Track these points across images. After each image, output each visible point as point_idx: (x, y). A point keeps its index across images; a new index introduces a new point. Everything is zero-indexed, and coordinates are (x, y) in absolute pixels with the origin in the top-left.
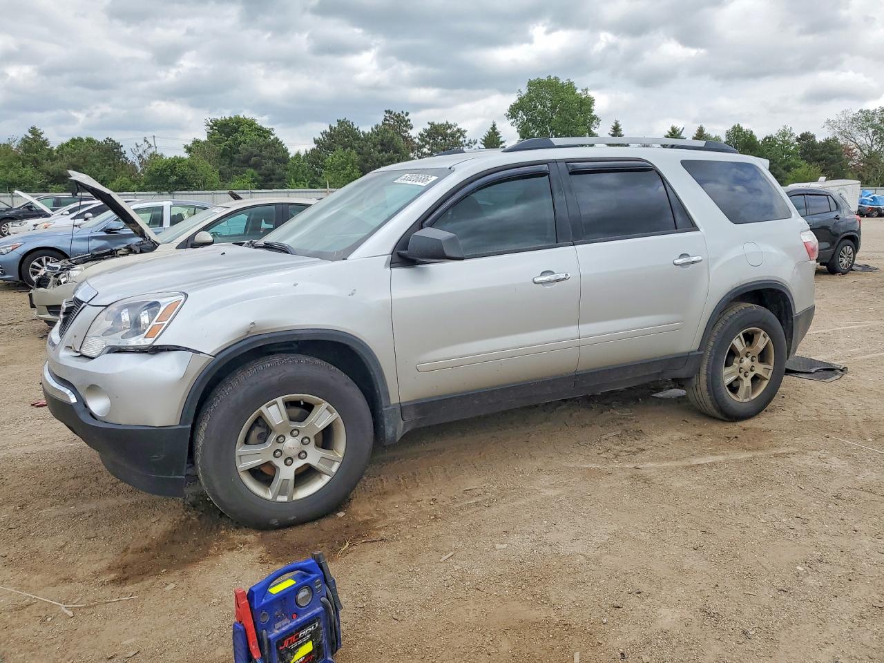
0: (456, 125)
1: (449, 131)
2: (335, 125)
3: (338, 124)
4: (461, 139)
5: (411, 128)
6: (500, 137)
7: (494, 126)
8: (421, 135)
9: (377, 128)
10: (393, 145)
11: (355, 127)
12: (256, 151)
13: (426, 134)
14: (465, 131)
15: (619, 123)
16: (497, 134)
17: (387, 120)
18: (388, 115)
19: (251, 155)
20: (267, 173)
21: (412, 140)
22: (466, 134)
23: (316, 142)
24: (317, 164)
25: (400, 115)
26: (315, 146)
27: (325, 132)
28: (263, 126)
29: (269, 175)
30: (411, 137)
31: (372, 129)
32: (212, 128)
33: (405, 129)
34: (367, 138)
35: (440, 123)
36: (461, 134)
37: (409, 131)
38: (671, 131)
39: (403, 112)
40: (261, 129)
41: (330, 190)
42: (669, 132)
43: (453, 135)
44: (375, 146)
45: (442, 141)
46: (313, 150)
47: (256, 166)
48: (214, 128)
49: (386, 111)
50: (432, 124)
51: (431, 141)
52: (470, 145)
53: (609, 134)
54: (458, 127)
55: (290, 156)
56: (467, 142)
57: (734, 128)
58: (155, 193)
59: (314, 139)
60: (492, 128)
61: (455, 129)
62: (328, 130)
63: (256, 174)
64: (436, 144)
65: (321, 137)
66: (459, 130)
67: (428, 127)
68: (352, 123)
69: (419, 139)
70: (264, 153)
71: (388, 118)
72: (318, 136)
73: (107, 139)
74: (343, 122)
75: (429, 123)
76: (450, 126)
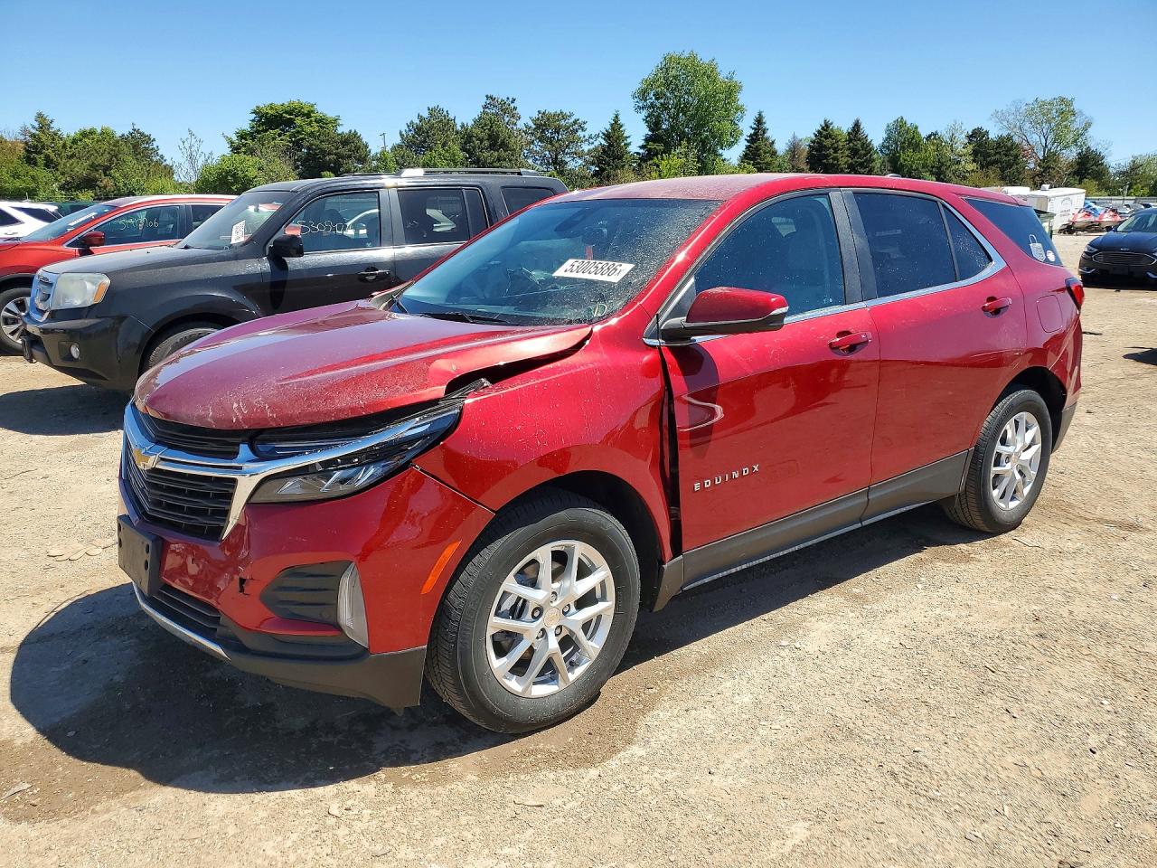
0: (573, 115)
1: (564, 123)
2: (426, 114)
5: (519, 119)
6: (624, 131)
7: (616, 115)
8: (530, 127)
14: (583, 123)
15: (764, 114)
16: (620, 127)
17: (487, 108)
18: (488, 101)
22: (585, 127)
23: (402, 135)
25: (504, 102)
30: (518, 130)
33: (511, 119)
35: (553, 112)
36: (579, 126)
37: (516, 122)
38: (823, 124)
39: (508, 98)
42: (821, 126)
43: (569, 128)
45: (555, 136)
49: (486, 96)
50: (542, 113)
52: (591, 140)
53: (751, 127)
54: (575, 117)
56: (587, 137)
57: (896, 122)
59: (399, 131)
60: (614, 120)
61: (572, 120)
64: (546, 139)
66: (576, 122)
67: (537, 116)
71: (489, 106)
76: (564, 117)
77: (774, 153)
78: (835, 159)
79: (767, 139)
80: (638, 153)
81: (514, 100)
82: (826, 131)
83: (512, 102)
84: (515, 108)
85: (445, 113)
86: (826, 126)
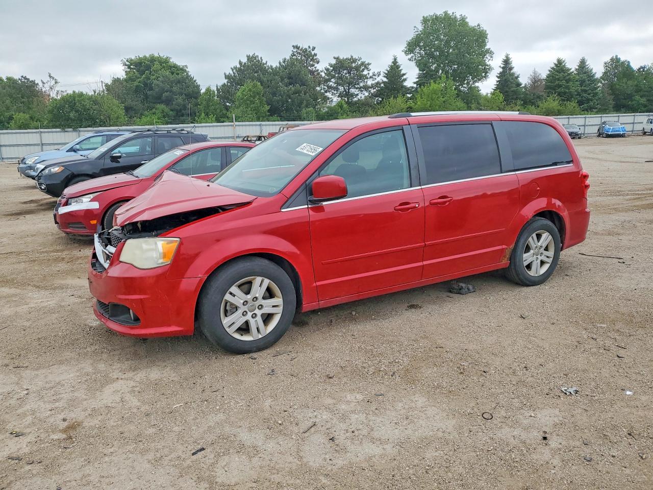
0: (361, 59)
1: (354, 65)
2: (244, 60)
3: (248, 60)
4: (365, 72)
5: (318, 62)
6: (401, 70)
7: (395, 59)
8: (327, 70)
9: (284, 62)
10: (300, 78)
11: (264, 61)
12: (167, 87)
13: (332, 68)
14: (369, 64)
15: (510, 56)
16: (398, 67)
17: (294, 55)
18: (295, 50)
19: (163, 91)
20: (179, 108)
21: (318, 74)
22: (370, 67)
23: (227, 77)
24: (227, 99)
25: (306, 50)
26: (226, 81)
27: (235, 68)
28: (177, 63)
29: (181, 110)
30: (318, 70)
31: (280, 63)
32: (129, 67)
33: (311, 63)
34: (275, 72)
35: (345, 58)
36: (365, 67)
37: (316, 65)
38: (556, 62)
39: (309, 47)
40: (175, 66)
41: (237, 123)
42: (555, 64)
43: (357, 68)
44: (282, 80)
45: (347, 75)
46: (224, 85)
47: (168, 102)
48: (132, 67)
49: (293, 46)
50: (337, 59)
51: (337, 75)
52: (374, 77)
53: (500, 67)
54: (362, 60)
55: (202, 92)
56: (371, 74)
57: (612, 59)
58: (58, 130)
59: (225, 74)
60: (393, 63)
61: (359, 63)
62: (238, 66)
63: (167, 109)
64: (341, 78)
65: (231, 72)
66: (363, 64)
67: (334, 62)
68: (261, 58)
69: (325, 74)
70: (175, 89)
71: (296, 53)
72: (229, 71)
73: (22, 77)
74: (253, 57)
75: (334, 58)
76: (354, 61)
77: (519, 85)
78: (567, 87)
79: (513, 74)
80: (413, 87)
81: (314, 49)
82: (560, 67)
83: (313, 50)
84: (315, 55)
85: (259, 58)
86: (560, 63)
